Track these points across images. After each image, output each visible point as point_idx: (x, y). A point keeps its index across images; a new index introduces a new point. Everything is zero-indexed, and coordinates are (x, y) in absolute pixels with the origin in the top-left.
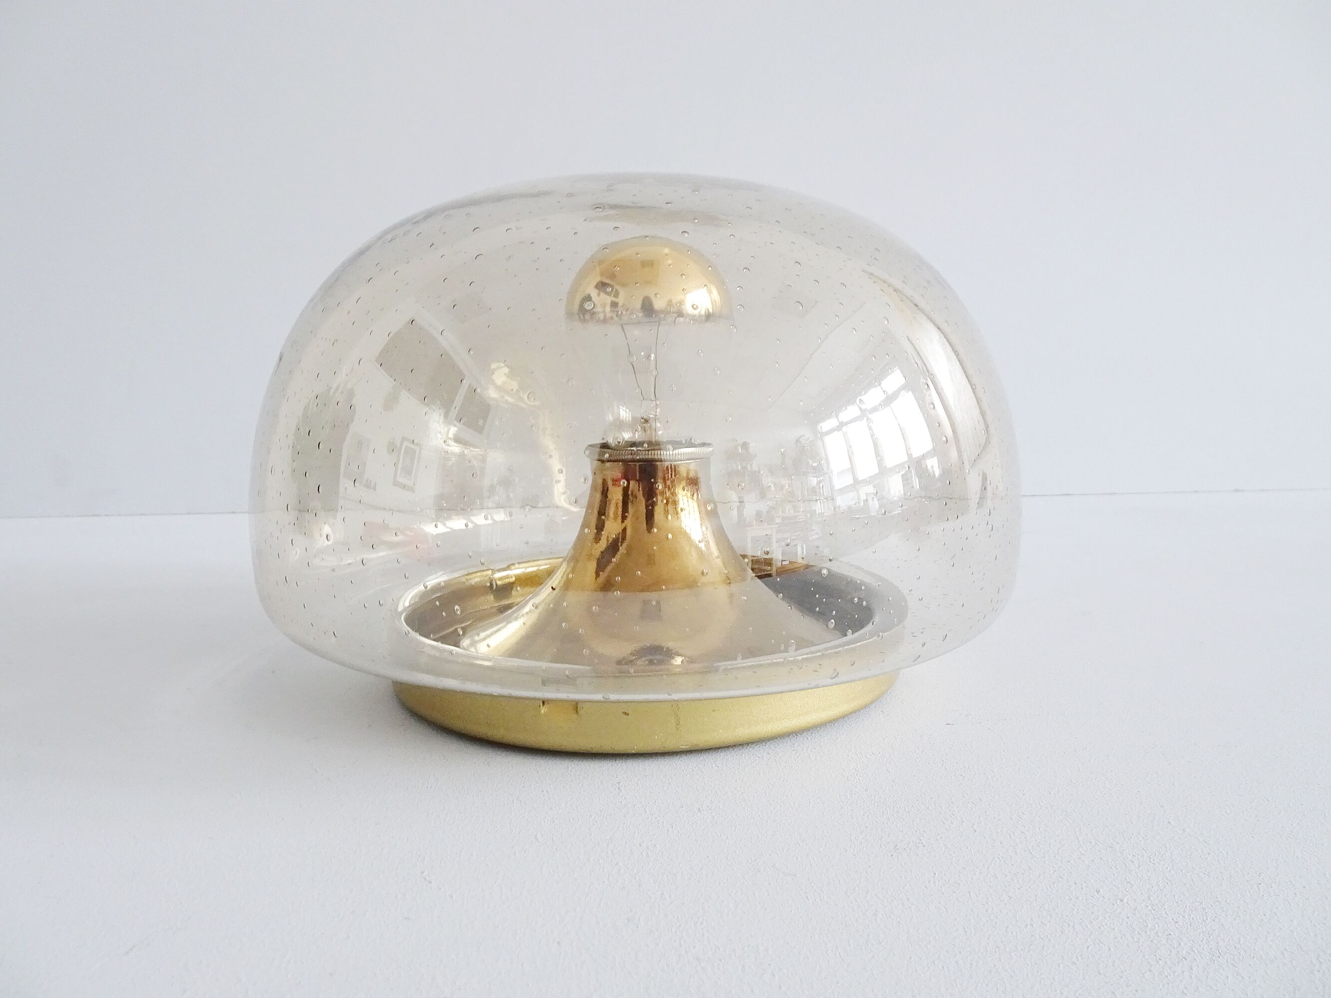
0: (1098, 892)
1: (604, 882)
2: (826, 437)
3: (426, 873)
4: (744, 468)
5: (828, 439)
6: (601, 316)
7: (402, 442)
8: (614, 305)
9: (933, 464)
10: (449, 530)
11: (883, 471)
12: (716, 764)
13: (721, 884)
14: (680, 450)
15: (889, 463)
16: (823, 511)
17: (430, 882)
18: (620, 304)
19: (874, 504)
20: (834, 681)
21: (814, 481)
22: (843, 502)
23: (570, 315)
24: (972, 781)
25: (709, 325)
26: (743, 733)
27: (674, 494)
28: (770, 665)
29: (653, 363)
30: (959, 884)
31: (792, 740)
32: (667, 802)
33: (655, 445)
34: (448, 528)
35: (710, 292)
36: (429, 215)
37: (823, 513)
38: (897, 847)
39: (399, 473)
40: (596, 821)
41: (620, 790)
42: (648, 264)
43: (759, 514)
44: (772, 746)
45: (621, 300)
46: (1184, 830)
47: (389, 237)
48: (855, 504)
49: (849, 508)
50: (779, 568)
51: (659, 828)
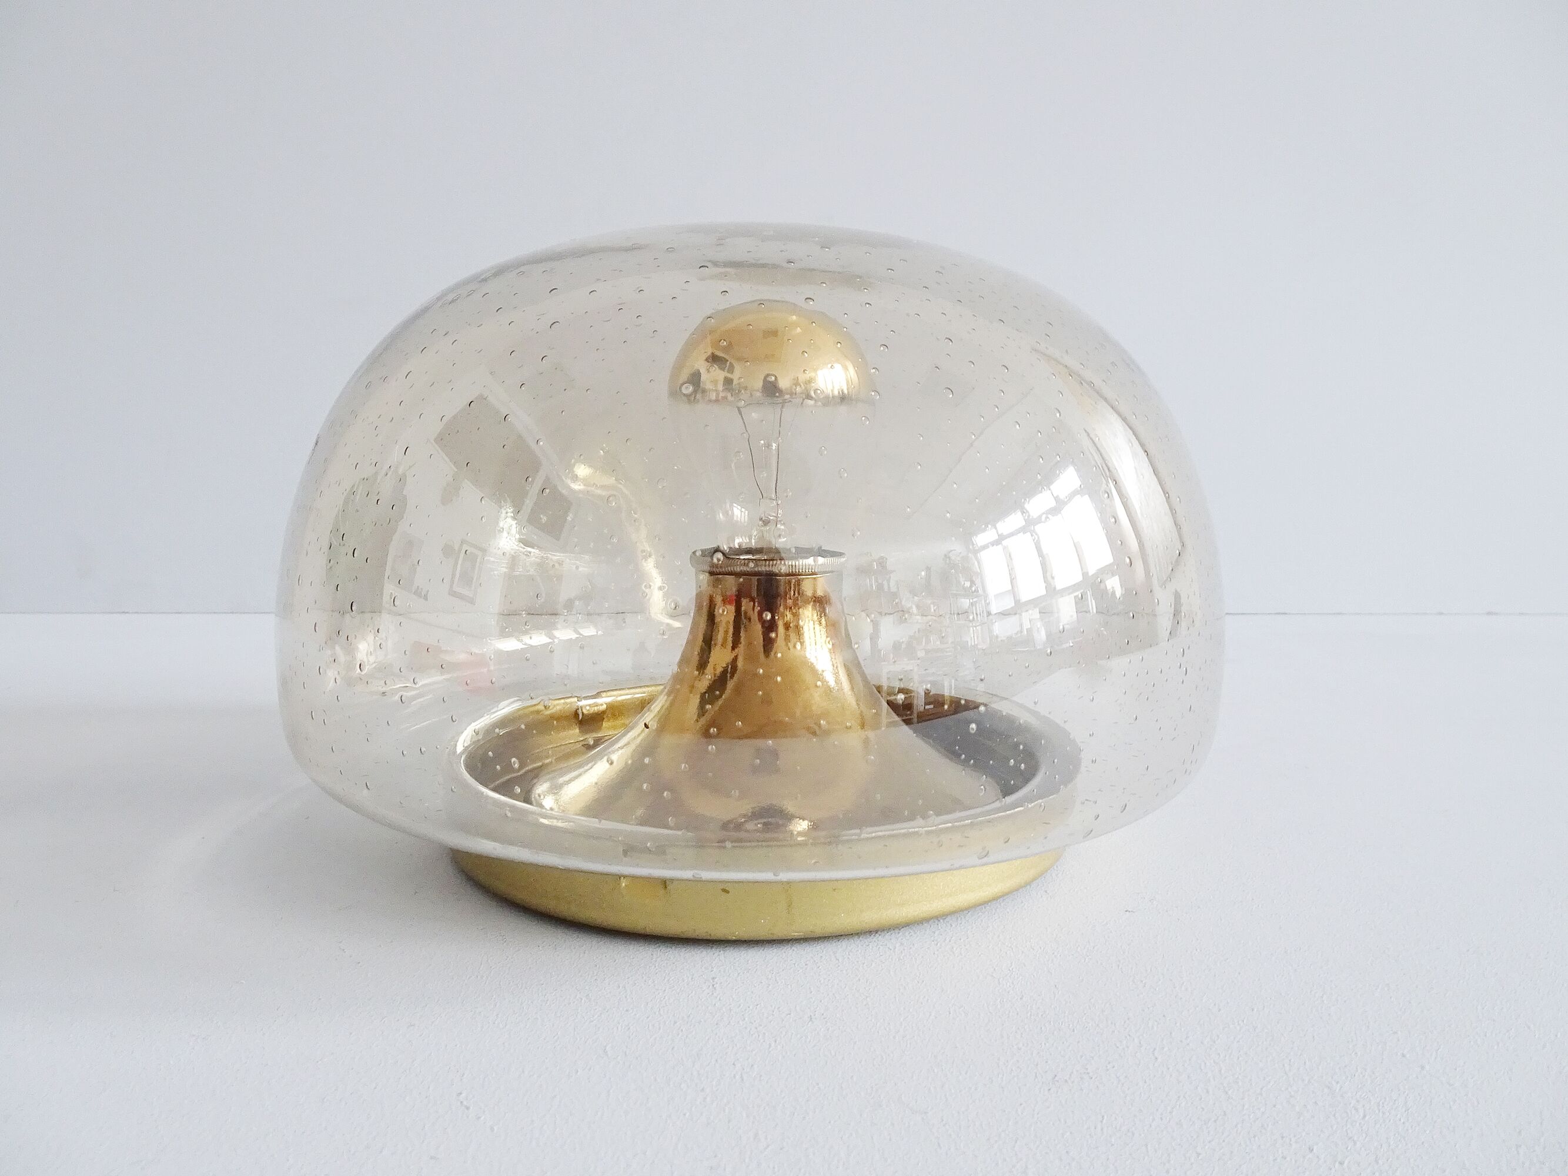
0: (1311, 1150)
1: (685, 1115)
2: (981, 553)
3: (463, 1095)
4: (880, 587)
5: (983, 555)
6: (713, 396)
7: (461, 545)
8: (728, 382)
9: (1114, 584)
10: (527, 646)
11: (1052, 591)
12: (836, 956)
13: (832, 1122)
14: (804, 560)
15: (1060, 584)
16: (976, 643)
17: (468, 1108)
18: (735, 382)
19: (1041, 636)
20: (985, 860)
21: (965, 603)
22: (1002, 629)
23: (675, 393)
24: (1155, 990)
25: (843, 409)
26: (870, 917)
27: (796, 615)
28: (905, 835)
29: (774, 452)
30: (1133, 1134)
31: (932, 927)
32: (772, 1006)
33: (775, 554)
34: (525, 644)
35: (846, 368)
36: (500, 271)
37: (977, 645)
38: (1056, 1079)
39: (456, 580)
40: (682, 1030)
41: (715, 988)
42: (772, 333)
43: (896, 646)
44: (907, 933)
45: (735, 376)
46: (1423, 1068)
47: (450, 297)
48: (1016, 634)
49: (1010, 638)
50: (921, 712)
51: (760, 1041)
